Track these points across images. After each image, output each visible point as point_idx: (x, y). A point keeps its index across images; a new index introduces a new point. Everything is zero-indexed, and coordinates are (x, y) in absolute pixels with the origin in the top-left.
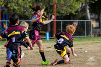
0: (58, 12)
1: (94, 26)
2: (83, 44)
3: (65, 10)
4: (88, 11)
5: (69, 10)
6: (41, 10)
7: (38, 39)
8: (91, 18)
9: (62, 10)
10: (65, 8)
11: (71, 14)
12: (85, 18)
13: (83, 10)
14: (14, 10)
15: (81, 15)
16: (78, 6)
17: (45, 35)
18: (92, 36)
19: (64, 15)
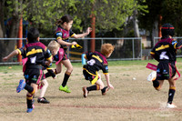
0: (98, 28)
1: (145, 46)
2: (130, 70)
3: (107, 25)
4: (137, 26)
5: (112, 24)
6: (68, 22)
7: (64, 59)
8: (141, 36)
9: (103, 24)
10: (106, 22)
11: (115, 30)
12: (133, 34)
13: (131, 24)
14: (40, 24)
15: (127, 31)
16: (124, 20)
17: (81, 57)
18: (142, 58)
19: (106, 31)
